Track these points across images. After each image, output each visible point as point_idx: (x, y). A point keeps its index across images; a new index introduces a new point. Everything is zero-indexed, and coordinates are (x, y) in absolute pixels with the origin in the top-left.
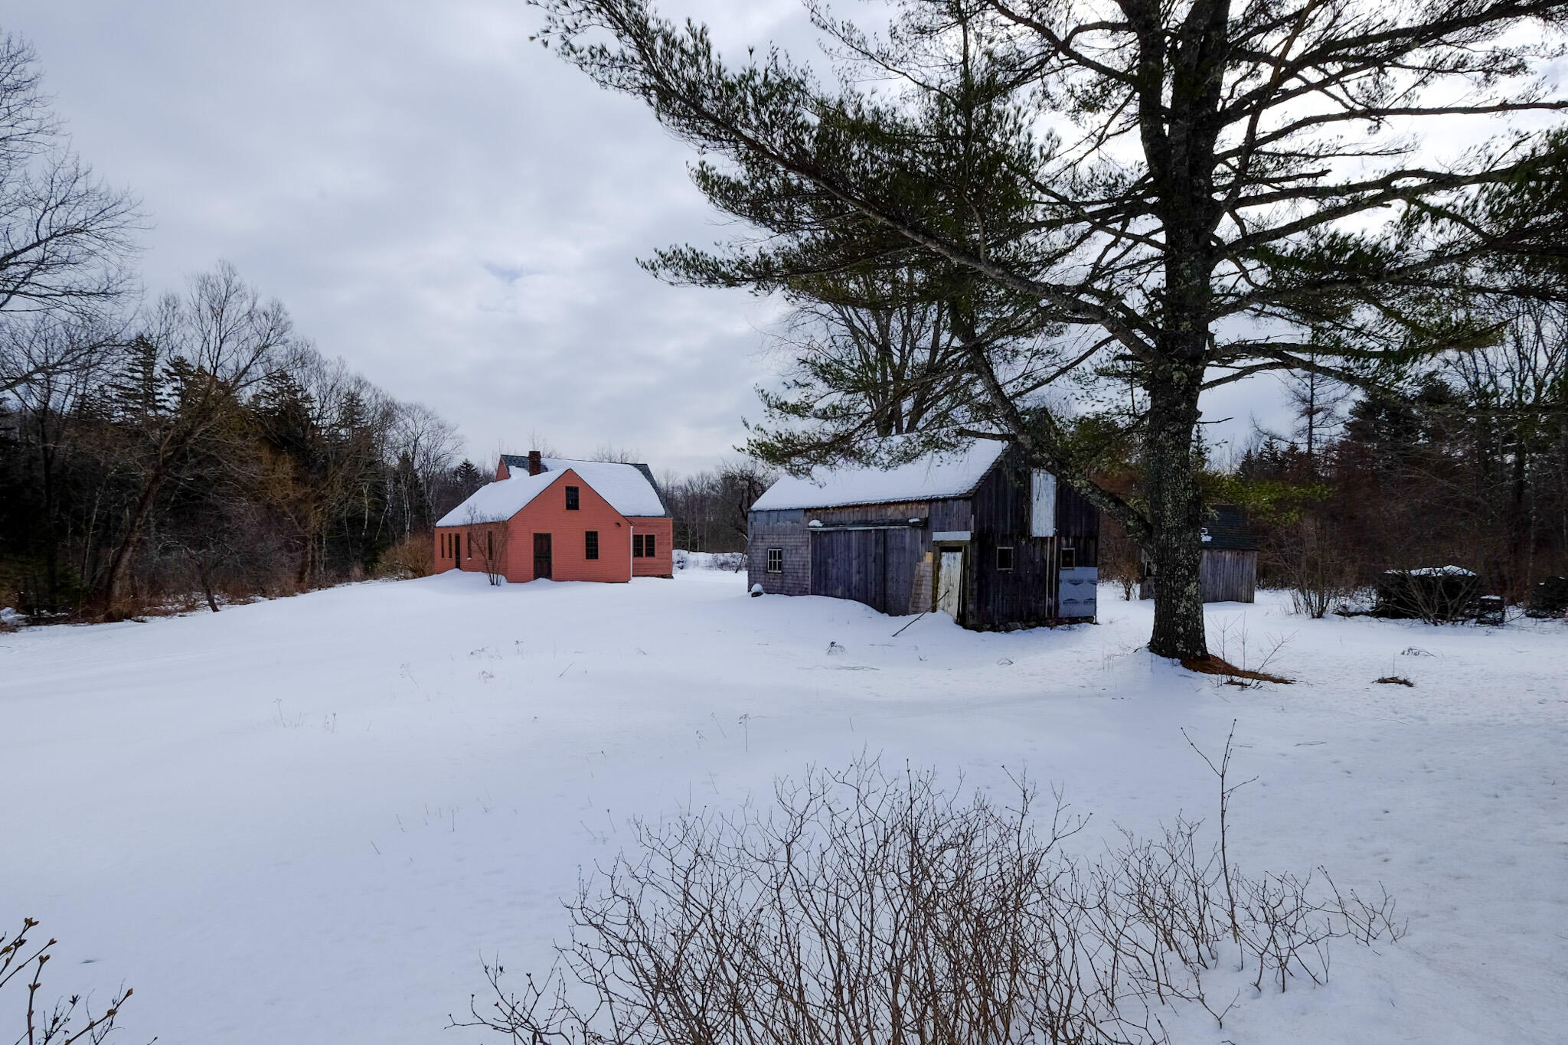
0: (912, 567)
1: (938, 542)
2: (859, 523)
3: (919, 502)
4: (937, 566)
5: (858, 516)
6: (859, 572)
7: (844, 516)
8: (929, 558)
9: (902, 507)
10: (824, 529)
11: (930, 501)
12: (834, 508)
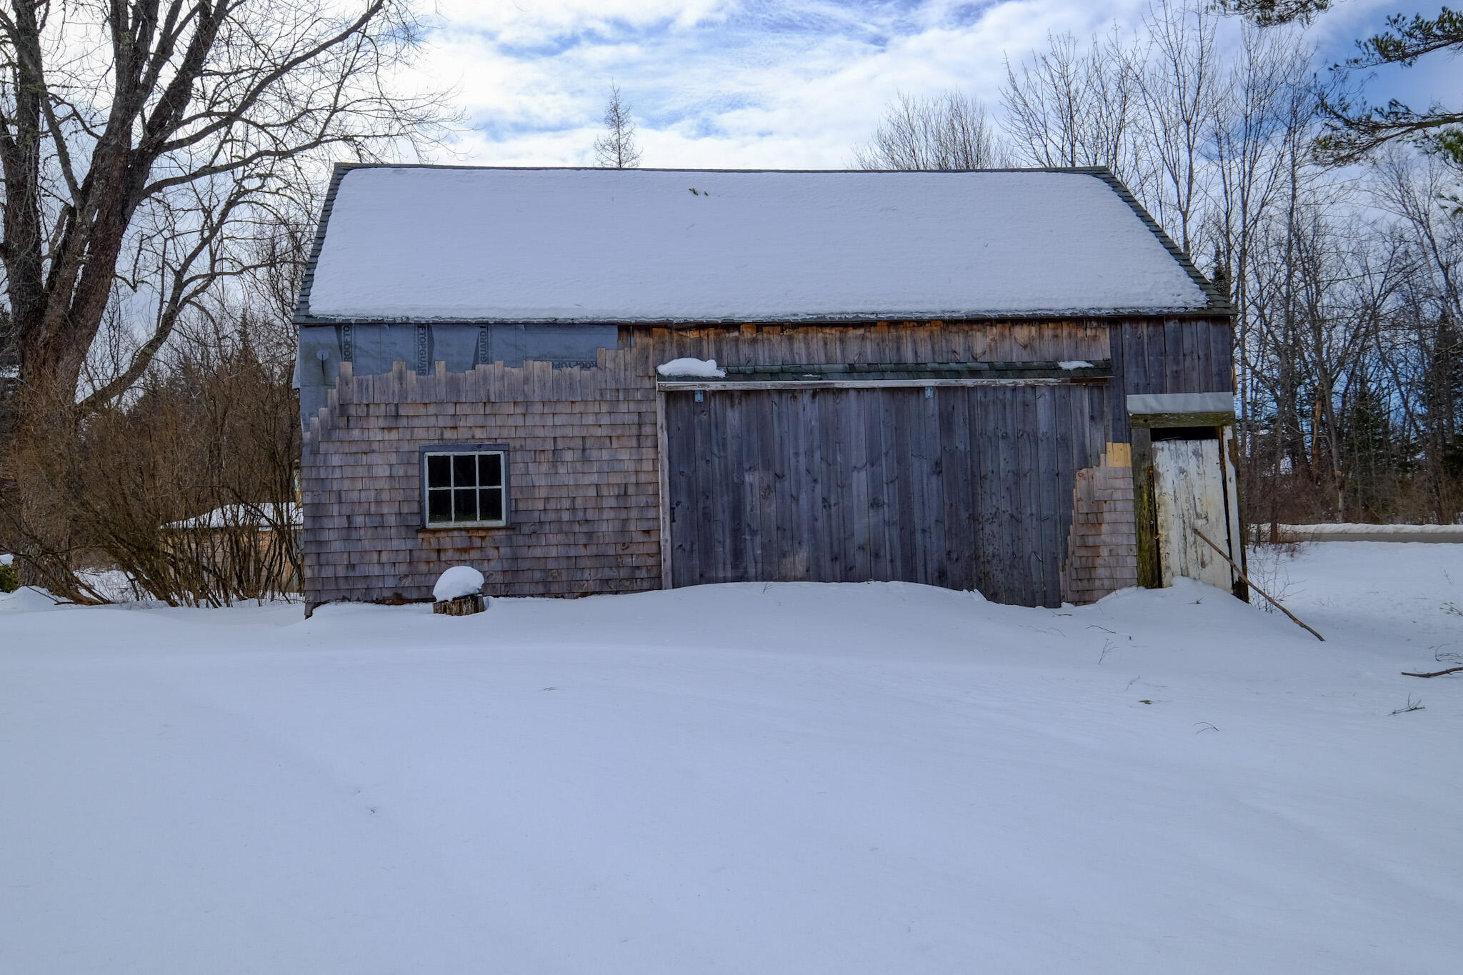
0: (1063, 481)
1: (1145, 417)
2: (874, 370)
3: (1079, 320)
4: (1145, 478)
5: (860, 348)
6: (875, 504)
7: (804, 350)
8: (1118, 456)
9: (1022, 333)
10: (730, 386)
11: (1115, 321)
12: (759, 326)
